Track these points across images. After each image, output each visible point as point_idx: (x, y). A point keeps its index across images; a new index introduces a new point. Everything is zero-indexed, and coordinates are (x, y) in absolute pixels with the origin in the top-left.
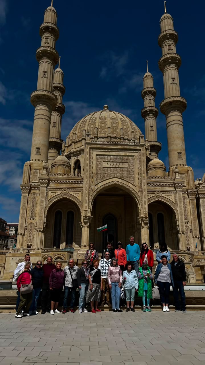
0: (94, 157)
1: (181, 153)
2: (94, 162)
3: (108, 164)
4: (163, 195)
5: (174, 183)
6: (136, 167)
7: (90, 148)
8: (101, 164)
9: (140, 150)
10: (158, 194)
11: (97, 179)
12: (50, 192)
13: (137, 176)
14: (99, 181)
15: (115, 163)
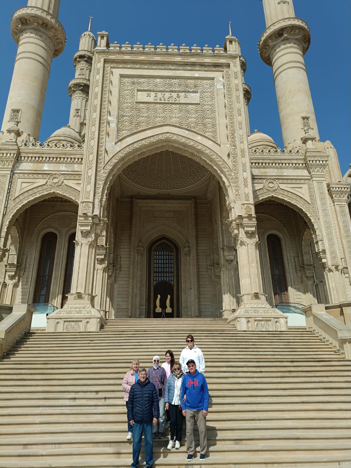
0: (115, 79)
1: (307, 118)
2: (115, 91)
3: (149, 96)
4: (282, 186)
5: (305, 159)
6: (220, 101)
7: (106, 61)
8: (133, 96)
9: (228, 66)
10: (271, 185)
11: (118, 130)
12: (20, 181)
13: (222, 121)
14: (124, 133)
15: (167, 95)
